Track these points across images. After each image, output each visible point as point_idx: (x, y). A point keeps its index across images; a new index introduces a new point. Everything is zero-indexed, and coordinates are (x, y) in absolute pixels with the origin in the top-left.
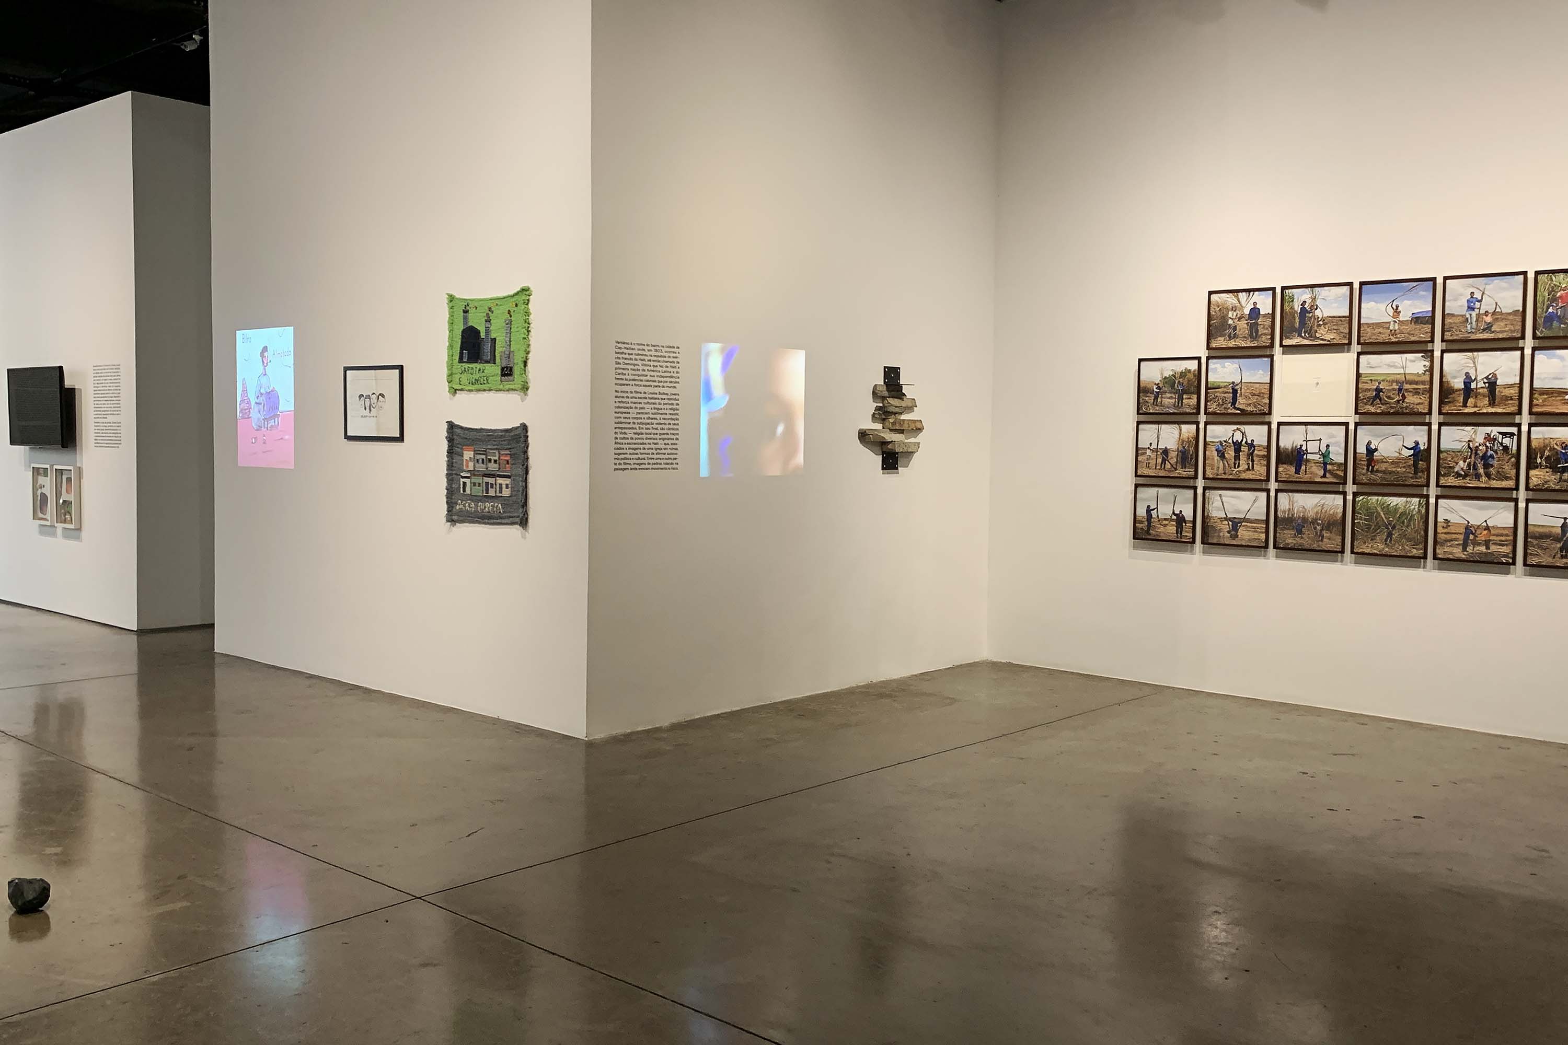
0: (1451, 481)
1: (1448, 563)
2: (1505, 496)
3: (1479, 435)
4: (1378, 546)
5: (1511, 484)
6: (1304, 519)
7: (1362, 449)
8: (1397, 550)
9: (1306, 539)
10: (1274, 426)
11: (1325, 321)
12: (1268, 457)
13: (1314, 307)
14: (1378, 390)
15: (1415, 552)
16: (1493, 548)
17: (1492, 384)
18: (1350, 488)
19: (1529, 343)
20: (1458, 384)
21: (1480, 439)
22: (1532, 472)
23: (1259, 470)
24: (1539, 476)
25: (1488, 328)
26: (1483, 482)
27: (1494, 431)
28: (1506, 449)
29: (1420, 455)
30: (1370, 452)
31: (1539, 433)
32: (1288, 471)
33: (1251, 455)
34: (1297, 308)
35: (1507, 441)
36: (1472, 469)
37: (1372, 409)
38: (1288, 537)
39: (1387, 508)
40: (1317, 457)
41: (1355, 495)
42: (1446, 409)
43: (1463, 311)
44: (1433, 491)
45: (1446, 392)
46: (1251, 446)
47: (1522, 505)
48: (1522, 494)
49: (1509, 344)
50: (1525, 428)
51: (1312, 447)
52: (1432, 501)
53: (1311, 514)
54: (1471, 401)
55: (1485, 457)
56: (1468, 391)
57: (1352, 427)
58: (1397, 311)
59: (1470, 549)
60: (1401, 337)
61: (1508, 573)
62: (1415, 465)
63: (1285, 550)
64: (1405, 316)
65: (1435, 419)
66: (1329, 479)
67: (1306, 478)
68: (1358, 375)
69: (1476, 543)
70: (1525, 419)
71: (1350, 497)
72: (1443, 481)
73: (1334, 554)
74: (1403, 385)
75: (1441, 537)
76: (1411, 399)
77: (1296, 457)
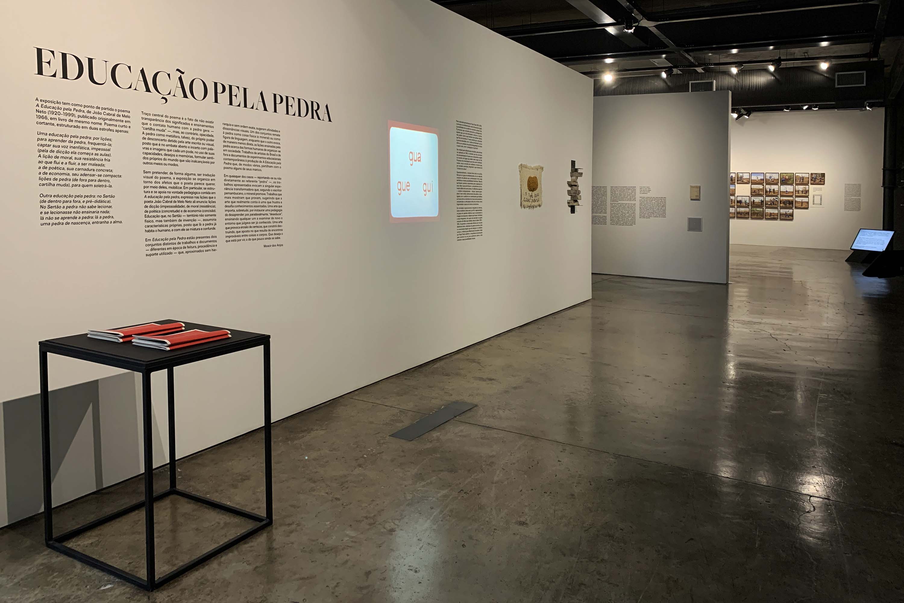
0: (767, 206)
1: (767, 219)
2: (776, 208)
3: (772, 198)
4: (756, 217)
5: (777, 206)
6: (742, 212)
7: (752, 201)
8: (759, 217)
9: (742, 216)
10: (736, 196)
11: (745, 179)
12: (735, 202)
13: (743, 176)
14: (755, 191)
15: (762, 217)
16: (775, 217)
17: (774, 190)
18: (750, 207)
19: (779, 184)
20: (768, 190)
21: (772, 199)
22: (781, 204)
23: (733, 204)
24: (782, 205)
25: (773, 181)
26: (773, 206)
27: (774, 198)
28: (776, 201)
29: (762, 202)
30: (754, 201)
31: (781, 198)
32: (739, 204)
33: (732, 201)
34: (740, 176)
35: (776, 199)
36: (771, 204)
37: (754, 194)
38: (739, 215)
39: (756, 210)
40: (744, 202)
41: (751, 208)
42: (767, 194)
43: (769, 178)
44: (764, 207)
45: (766, 191)
46: (732, 200)
47: (779, 209)
48: (779, 208)
49: (777, 184)
50: (779, 197)
51: (743, 200)
52: (764, 209)
53: (743, 212)
54: (770, 193)
55: (773, 202)
56: (770, 191)
57: (750, 197)
58: (758, 178)
59: (771, 217)
60: (759, 182)
61: (777, 220)
62: (761, 203)
63: (738, 218)
64: (759, 179)
65: (764, 196)
66: (746, 205)
67: (742, 205)
68: (751, 188)
69: (772, 216)
70: (779, 196)
71: (750, 209)
72: (766, 206)
73: (747, 218)
74: (759, 190)
75: (766, 215)
76: (760, 192)
77: (740, 202)
